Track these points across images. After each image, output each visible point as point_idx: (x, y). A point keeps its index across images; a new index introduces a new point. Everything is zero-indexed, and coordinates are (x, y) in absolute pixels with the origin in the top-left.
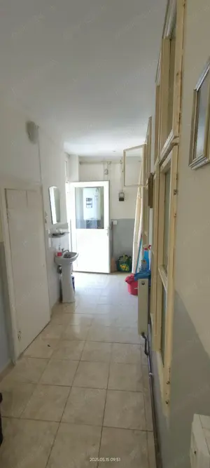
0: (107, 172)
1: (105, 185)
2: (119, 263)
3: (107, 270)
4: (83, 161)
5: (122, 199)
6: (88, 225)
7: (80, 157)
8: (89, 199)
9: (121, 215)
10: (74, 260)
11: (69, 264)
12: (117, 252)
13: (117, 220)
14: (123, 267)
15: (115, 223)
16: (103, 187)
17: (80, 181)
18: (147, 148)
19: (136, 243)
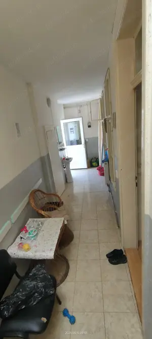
0: (80, 112)
1: (80, 120)
2: (92, 162)
3: (86, 167)
4: (65, 107)
5: (89, 126)
6: (72, 143)
7: (64, 105)
8: (71, 129)
9: (90, 135)
10: (70, 161)
11: (68, 164)
12: (91, 157)
13: (88, 139)
14: (94, 164)
15: (87, 140)
16: (79, 121)
17: (65, 119)
18: (102, 100)
19: (100, 150)
